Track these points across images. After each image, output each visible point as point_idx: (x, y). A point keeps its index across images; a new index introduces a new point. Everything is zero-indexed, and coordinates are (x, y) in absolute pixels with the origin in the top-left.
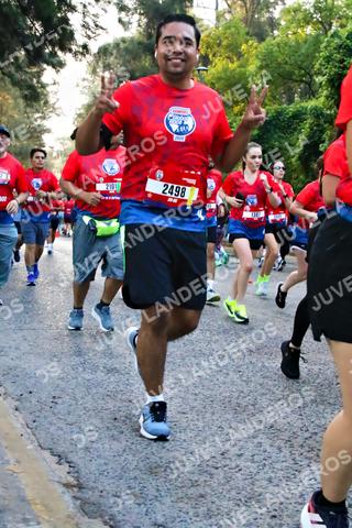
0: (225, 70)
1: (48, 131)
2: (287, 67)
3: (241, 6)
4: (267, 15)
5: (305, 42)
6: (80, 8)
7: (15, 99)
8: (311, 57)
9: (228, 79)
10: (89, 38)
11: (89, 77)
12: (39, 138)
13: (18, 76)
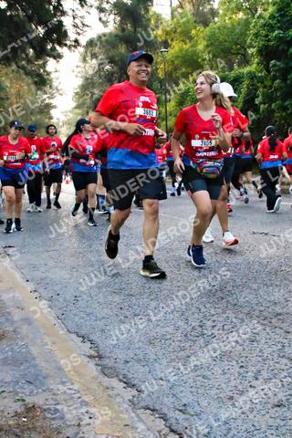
0: (181, 50)
1: (55, 107)
2: (227, 44)
3: (189, 3)
4: (209, 7)
5: (239, 24)
6: (70, 13)
7: (28, 85)
8: (243, 34)
9: (184, 57)
10: (79, 34)
11: (81, 64)
12: (48, 113)
13: (29, 67)
